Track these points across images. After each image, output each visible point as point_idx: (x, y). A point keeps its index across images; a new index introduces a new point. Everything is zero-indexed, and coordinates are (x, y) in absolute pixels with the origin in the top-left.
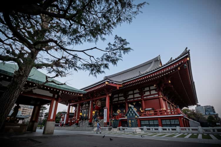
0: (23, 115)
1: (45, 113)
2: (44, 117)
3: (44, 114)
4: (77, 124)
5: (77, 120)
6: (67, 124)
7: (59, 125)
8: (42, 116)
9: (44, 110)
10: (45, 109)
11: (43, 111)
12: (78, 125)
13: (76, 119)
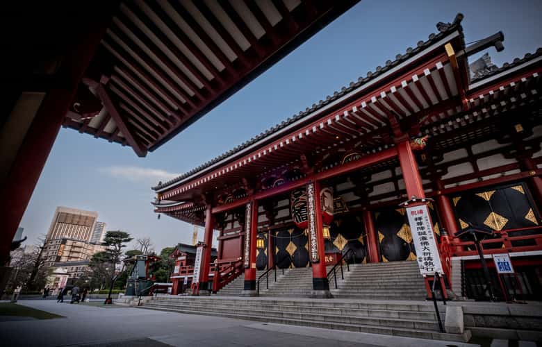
0: (73, 260)
1: (125, 251)
2: (122, 263)
3: (123, 253)
4: (251, 285)
5: (250, 265)
6: (207, 286)
7: (170, 289)
8: (117, 261)
9: (122, 244)
10: (125, 241)
11: (120, 247)
12: (254, 289)
13: (246, 263)
